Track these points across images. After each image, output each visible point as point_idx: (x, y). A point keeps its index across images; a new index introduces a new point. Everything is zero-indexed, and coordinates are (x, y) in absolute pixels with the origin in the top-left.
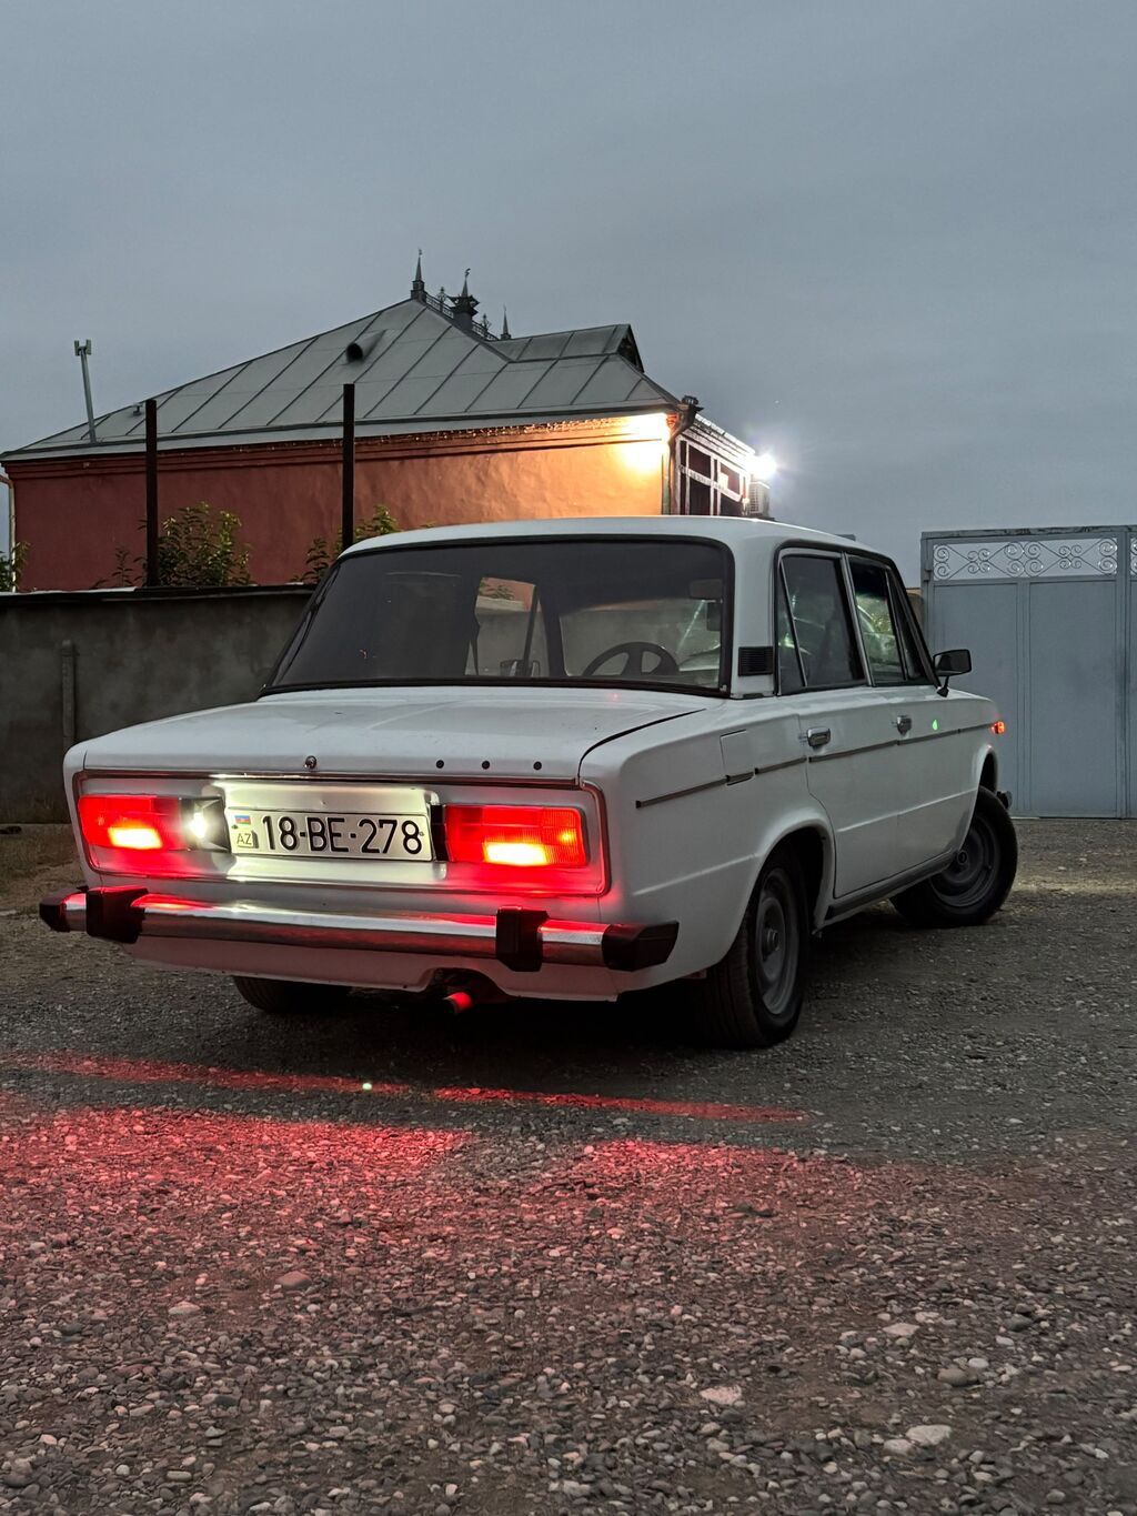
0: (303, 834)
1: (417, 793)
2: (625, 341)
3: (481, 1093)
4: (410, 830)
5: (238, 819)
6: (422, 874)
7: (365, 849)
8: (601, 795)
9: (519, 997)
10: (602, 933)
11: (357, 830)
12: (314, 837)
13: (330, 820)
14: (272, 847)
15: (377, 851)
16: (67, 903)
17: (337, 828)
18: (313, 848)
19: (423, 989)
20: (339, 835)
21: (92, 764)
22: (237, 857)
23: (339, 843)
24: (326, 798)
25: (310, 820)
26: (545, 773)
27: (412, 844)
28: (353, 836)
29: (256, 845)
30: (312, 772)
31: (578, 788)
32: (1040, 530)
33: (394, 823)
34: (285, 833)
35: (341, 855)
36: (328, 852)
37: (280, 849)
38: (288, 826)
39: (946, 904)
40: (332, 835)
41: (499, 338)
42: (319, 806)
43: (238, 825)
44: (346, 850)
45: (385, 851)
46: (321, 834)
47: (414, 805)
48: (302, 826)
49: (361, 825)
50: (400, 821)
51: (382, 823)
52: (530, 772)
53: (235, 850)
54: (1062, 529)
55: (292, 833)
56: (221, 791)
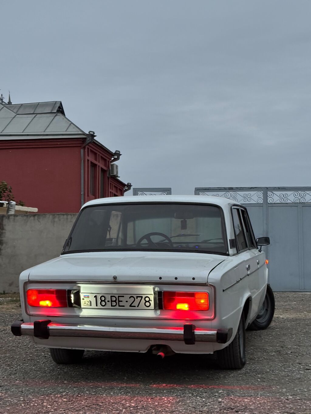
0: (108, 301)
1: (151, 287)
2: (59, 107)
3: (166, 385)
4: (147, 299)
5: (85, 296)
6: (150, 314)
7: (131, 306)
8: (214, 287)
9: (180, 353)
10: (216, 332)
11: (128, 300)
12: (112, 302)
13: (119, 297)
14: (97, 305)
15: (135, 306)
16: (22, 326)
17: (121, 299)
18: (112, 306)
19: (146, 352)
20: (122, 301)
21: (31, 278)
22: (83, 309)
23: (121, 304)
24: (118, 289)
25: (111, 297)
26: (196, 281)
27: (148, 304)
28: (127, 301)
29: (91, 305)
30: (115, 281)
31: (207, 286)
32: (237, 188)
33: (142, 297)
34: (102, 301)
35: (122, 307)
36: (117, 307)
37: (99, 306)
38: (103, 299)
39: (258, 322)
40: (119, 301)
41: (7, 103)
42: (115, 292)
43: (84, 299)
44: (124, 306)
45: (138, 306)
46: (115, 301)
47: (149, 291)
48: (108, 298)
49: (130, 298)
50: (144, 296)
51: (137, 297)
52: (191, 281)
53: (82, 306)
54: (244, 188)
55: (104, 301)
56: (79, 287)
